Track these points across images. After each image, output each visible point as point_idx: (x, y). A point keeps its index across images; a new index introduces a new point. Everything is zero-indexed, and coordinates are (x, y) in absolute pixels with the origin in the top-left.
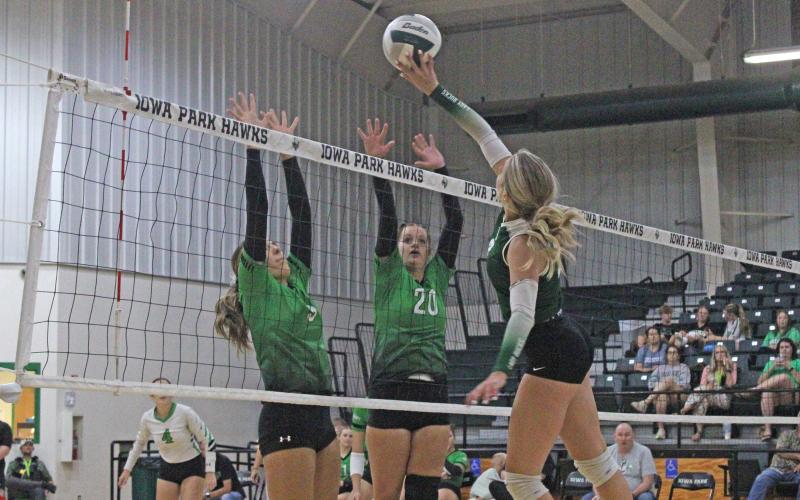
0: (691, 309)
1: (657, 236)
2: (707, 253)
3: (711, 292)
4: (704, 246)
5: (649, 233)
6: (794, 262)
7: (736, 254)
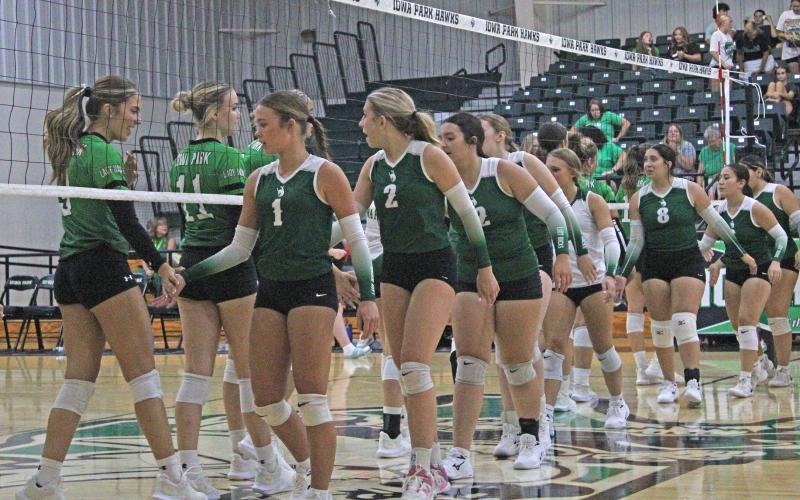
0: (507, 100)
1: (473, 24)
2: (522, 40)
3: (525, 82)
4: (520, 34)
5: (465, 22)
6: (608, 49)
7: (551, 41)
